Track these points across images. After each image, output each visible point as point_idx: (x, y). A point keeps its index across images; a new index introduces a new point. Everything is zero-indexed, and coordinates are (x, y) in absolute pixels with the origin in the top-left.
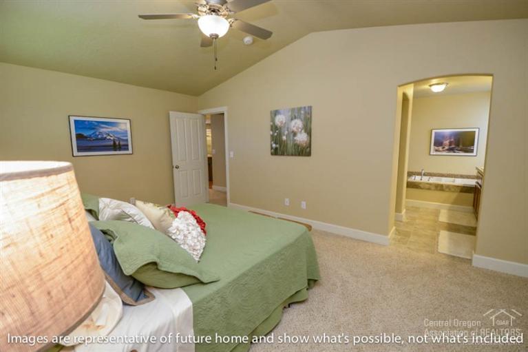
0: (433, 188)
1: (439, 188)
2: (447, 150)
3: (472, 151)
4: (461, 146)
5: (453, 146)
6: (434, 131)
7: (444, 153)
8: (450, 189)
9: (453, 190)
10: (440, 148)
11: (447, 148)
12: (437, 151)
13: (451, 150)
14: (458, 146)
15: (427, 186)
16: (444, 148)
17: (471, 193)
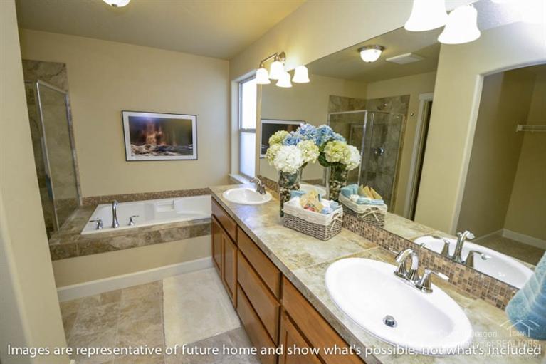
0: (141, 241)
1: (152, 240)
2: (155, 151)
3: (190, 152)
4: (175, 145)
5: (163, 144)
6: (126, 115)
7: (151, 157)
8: (172, 237)
9: (179, 236)
10: (143, 148)
11: (153, 147)
12: (137, 152)
13: (160, 150)
14: (171, 144)
15: (129, 240)
16: (149, 147)
17: (206, 234)
